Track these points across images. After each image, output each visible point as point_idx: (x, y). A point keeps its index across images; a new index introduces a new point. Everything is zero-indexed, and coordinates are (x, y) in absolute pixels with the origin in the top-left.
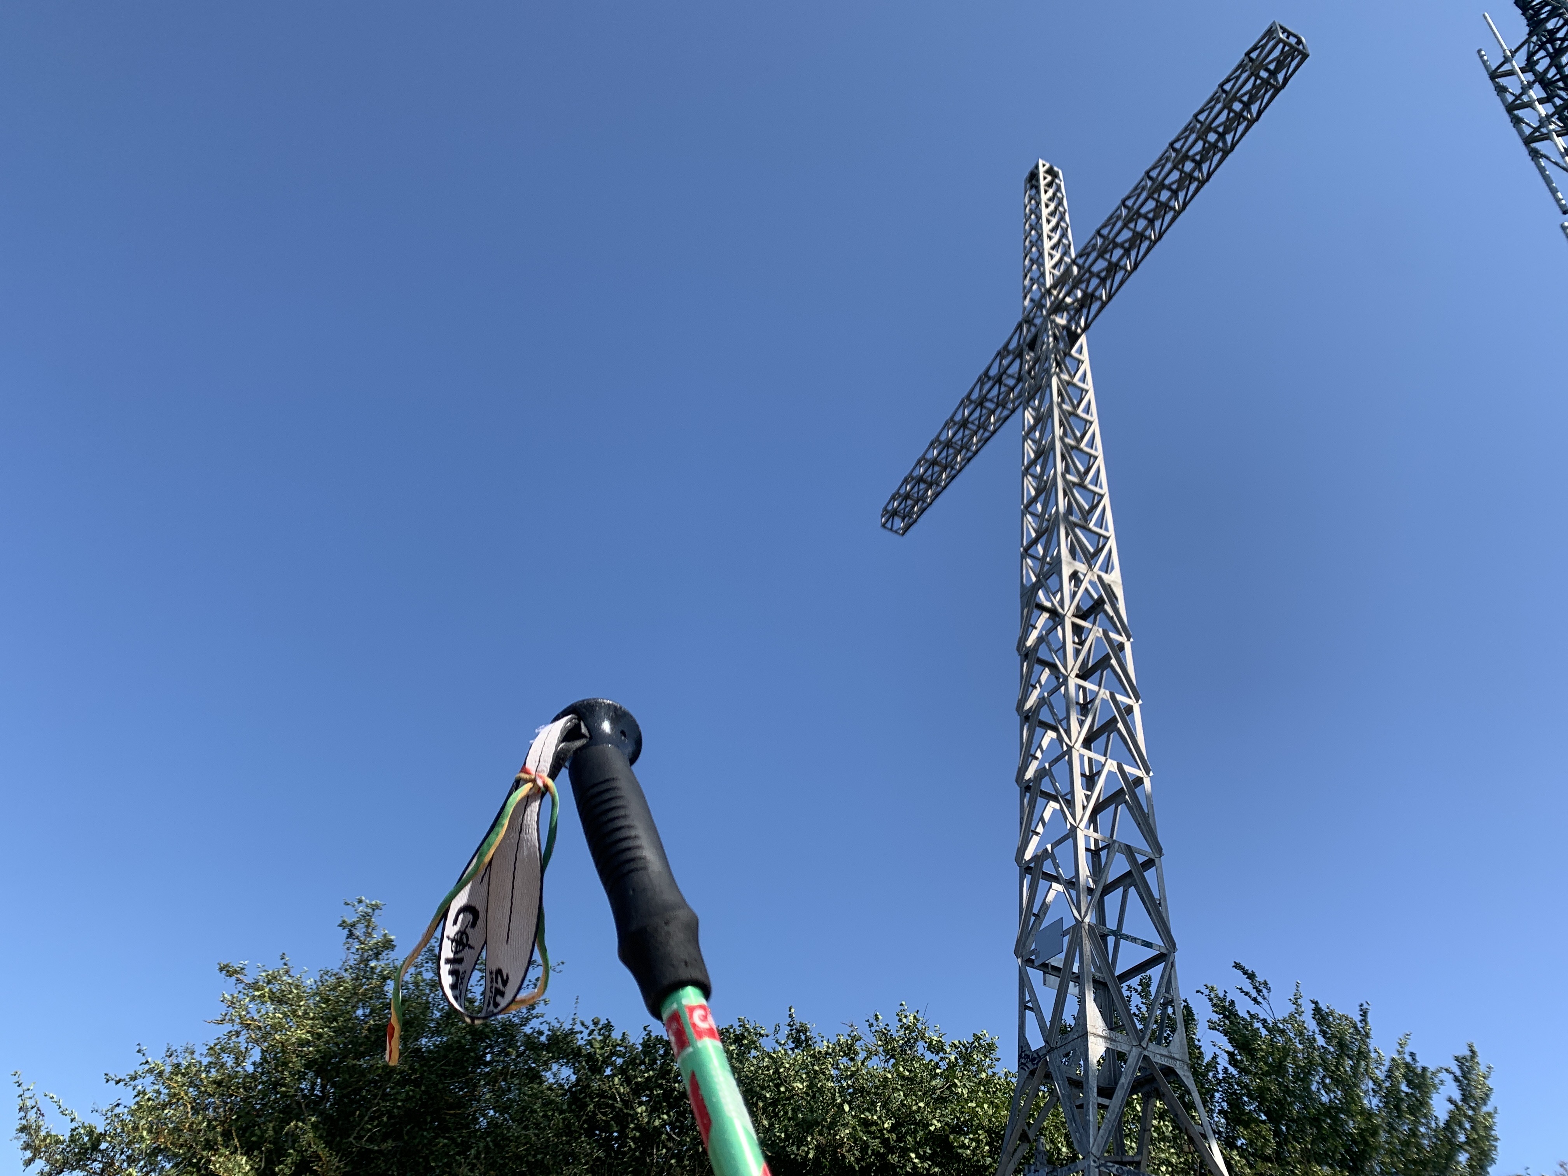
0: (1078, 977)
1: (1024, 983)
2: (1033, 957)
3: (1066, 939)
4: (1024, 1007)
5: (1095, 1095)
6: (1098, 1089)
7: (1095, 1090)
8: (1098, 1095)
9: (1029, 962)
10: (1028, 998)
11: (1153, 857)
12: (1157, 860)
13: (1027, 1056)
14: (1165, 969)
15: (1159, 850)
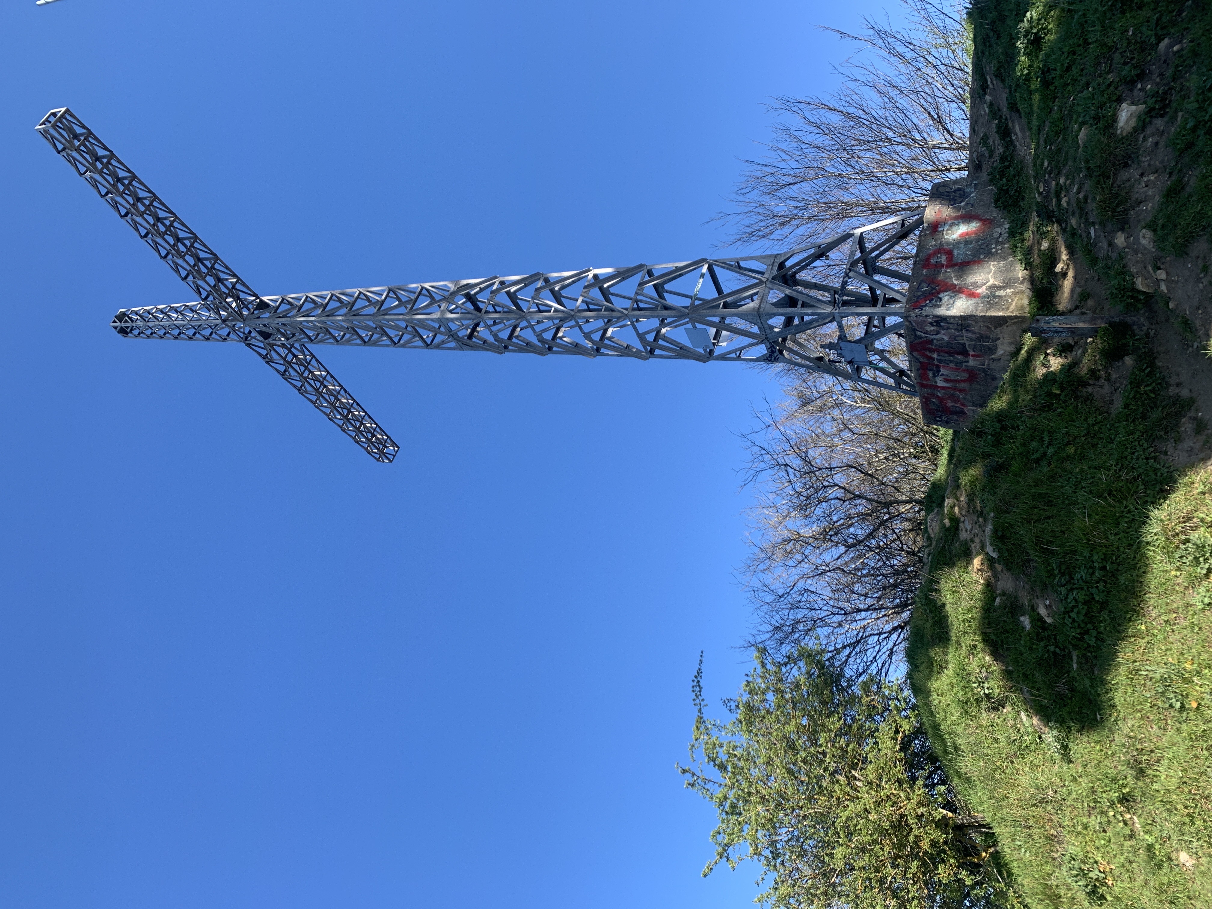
0: (722, 318)
1: (723, 357)
2: (708, 350)
3: (698, 326)
4: (739, 358)
5: (796, 309)
6: (790, 307)
7: (793, 309)
8: (796, 307)
9: (711, 352)
10: (733, 355)
11: (646, 271)
12: (649, 268)
13: (770, 356)
14: (718, 266)
15: (641, 267)
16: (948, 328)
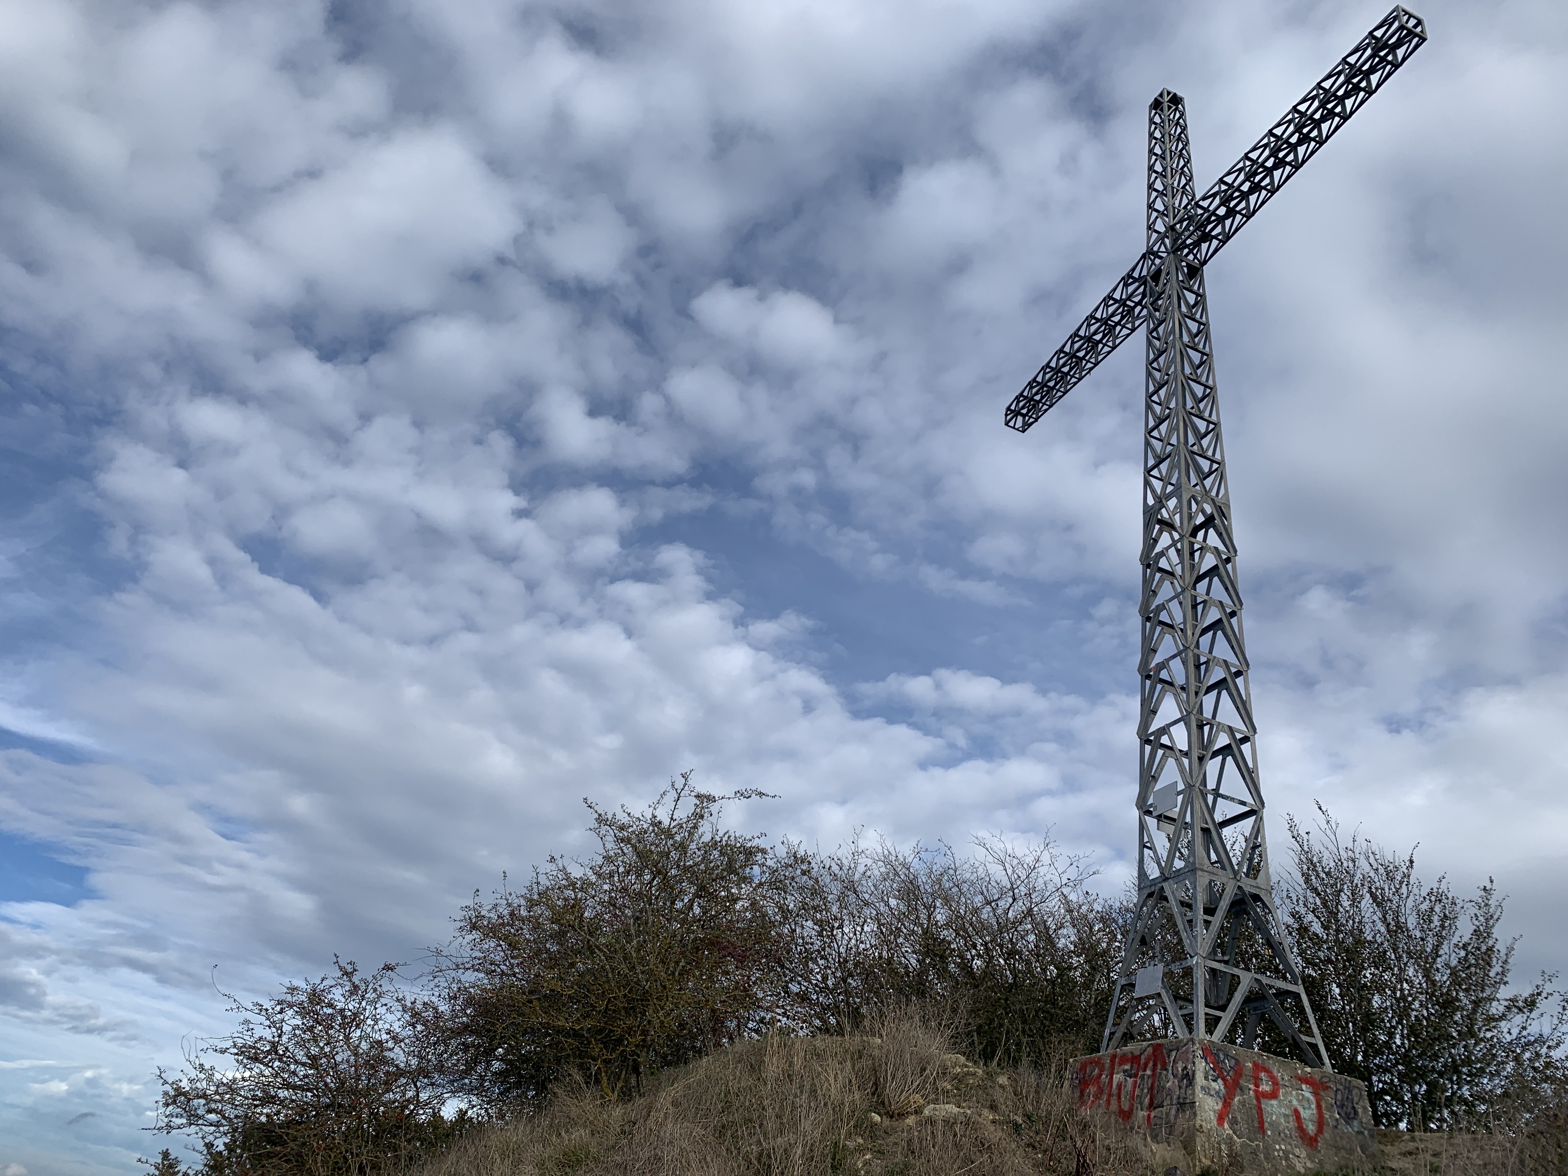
0: (1190, 826)
1: (1143, 828)
2: (1151, 809)
3: (1181, 797)
4: (1143, 846)
5: (1202, 913)
7: (1202, 910)
9: (1149, 813)
10: (1146, 839)
11: (1249, 735)
12: (1252, 738)
13: (1145, 883)
14: (1255, 821)
15: (1254, 730)
16: (1180, 1088)
